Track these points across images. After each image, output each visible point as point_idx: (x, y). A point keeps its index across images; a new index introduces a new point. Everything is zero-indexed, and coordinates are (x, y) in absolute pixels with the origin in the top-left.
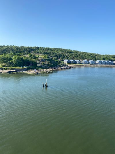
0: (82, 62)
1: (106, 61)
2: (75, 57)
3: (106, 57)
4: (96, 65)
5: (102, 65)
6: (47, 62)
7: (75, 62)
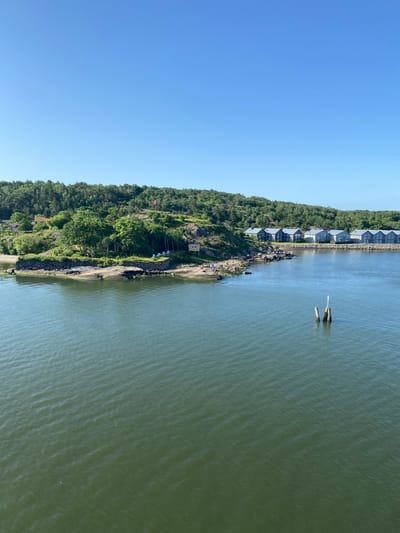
0: (306, 236)
1: (374, 232)
2: (274, 220)
3: (374, 219)
4: (355, 246)
5: (376, 246)
6: (215, 239)
7: (284, 238)
